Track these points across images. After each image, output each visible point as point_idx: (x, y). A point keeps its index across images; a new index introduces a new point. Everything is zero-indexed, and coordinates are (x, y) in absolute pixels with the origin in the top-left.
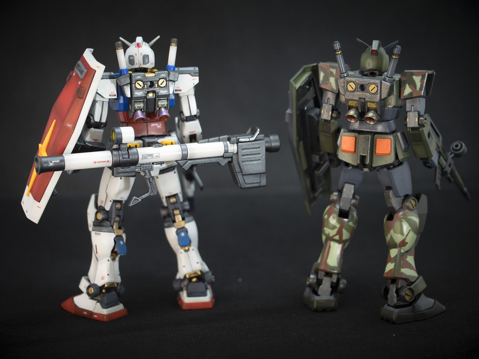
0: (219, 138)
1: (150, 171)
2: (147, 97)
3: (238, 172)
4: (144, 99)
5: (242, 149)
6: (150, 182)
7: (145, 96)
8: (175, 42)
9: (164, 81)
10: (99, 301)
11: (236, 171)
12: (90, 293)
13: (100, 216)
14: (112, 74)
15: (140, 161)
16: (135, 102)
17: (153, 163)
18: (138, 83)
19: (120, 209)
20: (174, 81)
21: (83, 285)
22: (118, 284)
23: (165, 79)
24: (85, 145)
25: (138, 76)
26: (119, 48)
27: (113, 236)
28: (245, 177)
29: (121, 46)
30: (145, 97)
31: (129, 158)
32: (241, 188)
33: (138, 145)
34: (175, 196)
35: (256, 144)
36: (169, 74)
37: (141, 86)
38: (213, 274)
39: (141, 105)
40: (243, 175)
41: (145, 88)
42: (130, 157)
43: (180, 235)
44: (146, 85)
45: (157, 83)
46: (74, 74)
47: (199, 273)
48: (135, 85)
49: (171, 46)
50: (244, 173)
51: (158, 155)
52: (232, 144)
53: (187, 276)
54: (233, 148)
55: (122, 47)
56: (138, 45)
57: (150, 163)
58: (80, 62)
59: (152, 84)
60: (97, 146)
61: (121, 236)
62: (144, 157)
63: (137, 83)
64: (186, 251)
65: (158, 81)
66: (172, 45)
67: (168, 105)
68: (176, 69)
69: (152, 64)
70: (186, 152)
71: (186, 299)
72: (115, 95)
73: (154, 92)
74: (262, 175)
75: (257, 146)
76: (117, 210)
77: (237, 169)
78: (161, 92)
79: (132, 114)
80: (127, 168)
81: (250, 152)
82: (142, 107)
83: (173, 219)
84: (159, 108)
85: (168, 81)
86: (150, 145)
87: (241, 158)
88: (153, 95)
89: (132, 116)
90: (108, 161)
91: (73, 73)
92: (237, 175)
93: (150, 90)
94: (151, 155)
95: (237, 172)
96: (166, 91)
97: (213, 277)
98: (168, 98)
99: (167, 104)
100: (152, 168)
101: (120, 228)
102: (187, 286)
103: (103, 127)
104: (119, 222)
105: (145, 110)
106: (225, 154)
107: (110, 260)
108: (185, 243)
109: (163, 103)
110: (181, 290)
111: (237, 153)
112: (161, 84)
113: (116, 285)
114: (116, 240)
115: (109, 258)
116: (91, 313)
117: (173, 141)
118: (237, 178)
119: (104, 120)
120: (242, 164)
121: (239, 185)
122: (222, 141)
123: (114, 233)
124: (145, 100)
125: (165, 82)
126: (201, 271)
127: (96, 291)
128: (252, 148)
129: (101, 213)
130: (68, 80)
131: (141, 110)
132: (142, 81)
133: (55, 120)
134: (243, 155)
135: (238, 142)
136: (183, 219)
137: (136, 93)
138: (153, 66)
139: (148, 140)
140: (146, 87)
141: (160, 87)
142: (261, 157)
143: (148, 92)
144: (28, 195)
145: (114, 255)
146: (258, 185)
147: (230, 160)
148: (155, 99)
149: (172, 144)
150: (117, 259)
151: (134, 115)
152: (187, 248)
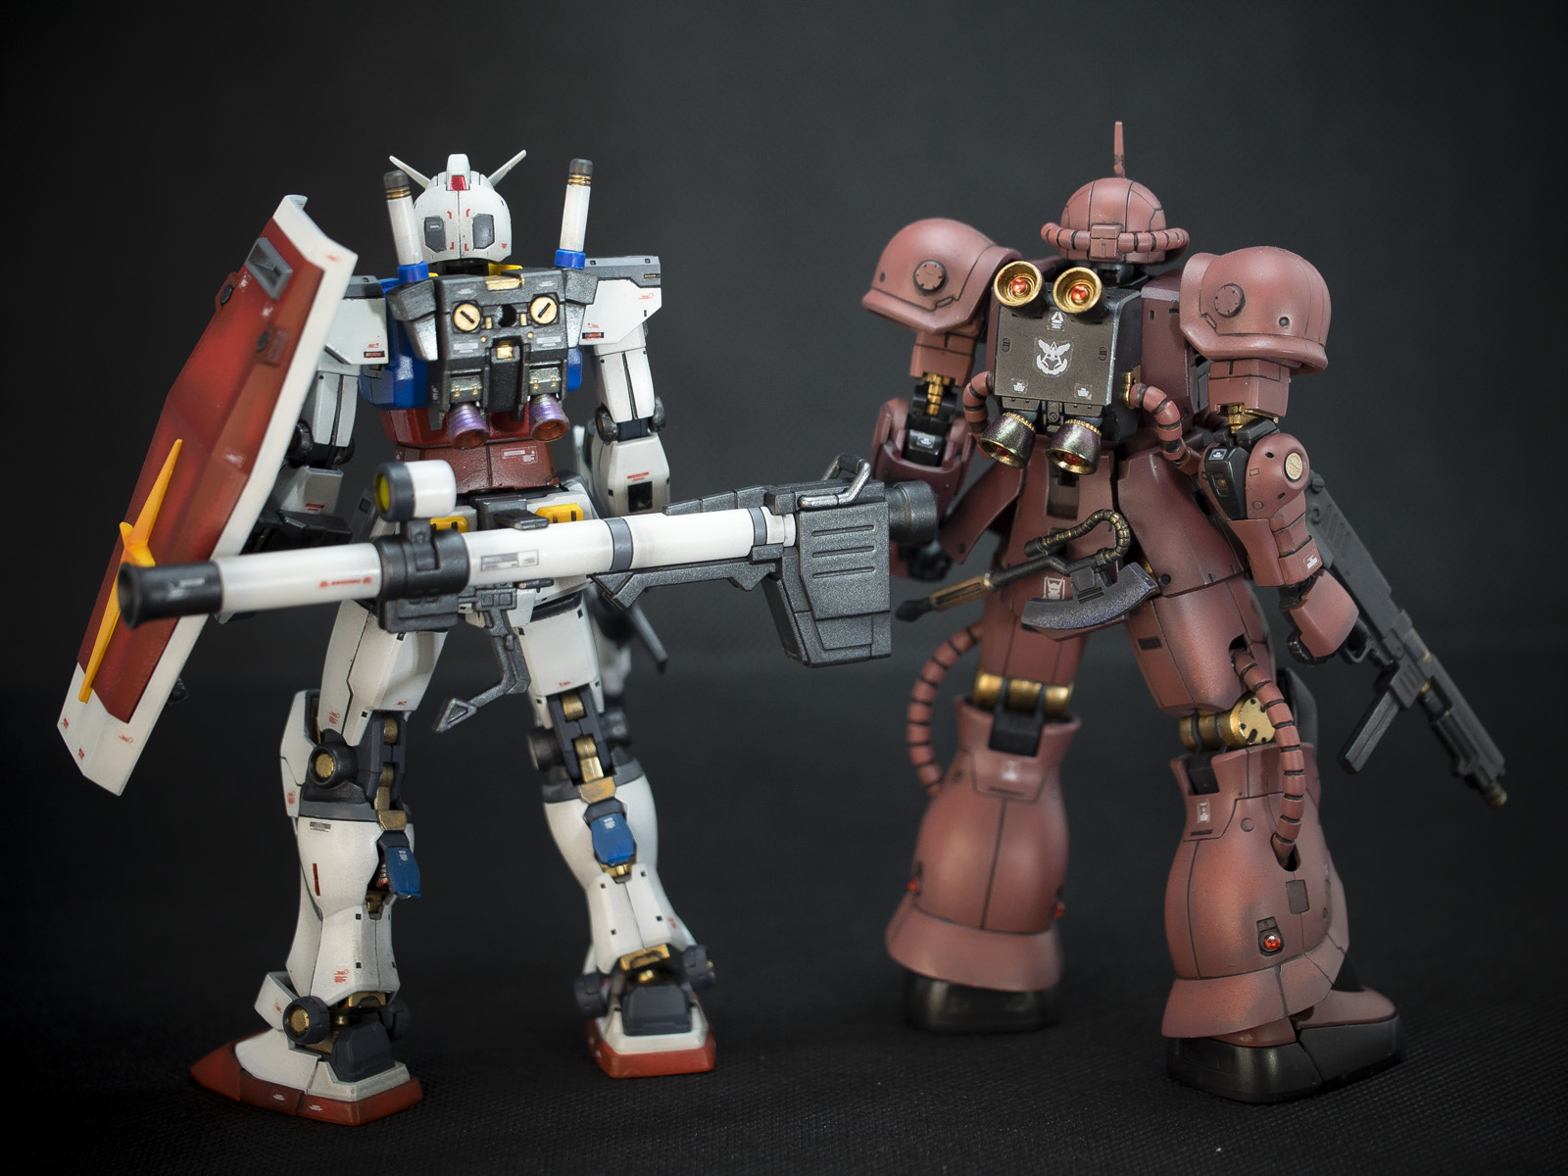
0: (736, 497)
1: (506, 610)
2: (494, 360)
3: (797, 612)
4: (484, 366)
5: (814, 533)
6: (506, 648)
7: (486, 356)
8: (585, 171)
9: (549, 305)
10: (327, 1053)
11: (791, 608)
12: (297, 1028)
13: (328, 767)
14: (372, 280)
15: (475, 579)
16: (453, 376)
17: (516, 585)
18: (462, 313)
19: (395, 743)
20: (584, 305)
21: (271, 1000)
22: (388, 996)
23: (552, 295)
24: (281, 523)
25: (462, 287)
26: (399, 192)
27: (372, 832)
28: (820, 626)
29: (403, 186)
30: (487, 360)
31: (437, 566)
32: (808, 664)
33: (462, 523)
34: (580, 692)
35: (858, 514)
36: (565, 280)
37: (472, 321)
38: (709, 957)
39: (474, 387)
40: (816, 620)
41: (485, 329)
42: (443, 564)
43: (602, 825)
44: (489, 320)
45: (525, 311)
46: (244, 283)
47: (666, 954)
48: (453, 319)
49: (572, 183)
50: (818, 614)
51: (533, 555)
52: (778, 515)
53: (625, 966)
54: (782, 530)
55: (405, 191)
56: (458, 184)
57: (504, 585)
58: (263, 242)
59: (510, 316)
60: (322, 528)
61: (402, 833)
62: (489, 564)
63: (459, 311)
64: (618, 879)
65: (529, 305)
66: (576, 181)
67: (564, 386)
68: (587, 262)
69: (504, 246)
70: (624, 546)
71: (621, 1042)
72: (382, 354)
73: (515, 341)
74: (879, 619)
75: (862, 522)
76: (386, 743)
77: (797, 602)
78: (540, 341)
79: (441, 419)
80: (430, 602)
81: (841, 541)
82: (475, 393)
83: (575, 771)
84: (533, 397)
85: (562, 303)
86: (502, 521)
87: (809, 564)
88: (513, 352)
89: (441, 425)
90: (367, 580)
91: (239, 280)
92: (795, 618)
93: (501, 336)
94: (512, 557)
95: (795, 609)
96: (558, 339)
97: (710, 964)
98: (562, 361)
99: (560, 383)
100: (514, 599)
101: (394, 806)
102: (621, 997)
103: (340, 463)
104: (392, 786)
105: (486, 404)
106: (755, 549)
107: (365, 916)
108: (615, 853)
109: (544, 378)
110: (604, 1011)
111: (797, 545)
112: (540, 316)
113: (383, 1001)
114: (384, 847)
115: (360, 911)
116: (298, 1097)
117: (577, 509)
118: (796, 630)
119: (344, 439)
120: (812, 584)
121: (804, 653)
122: (743, 506)
123: (378, 822)
124: (487, 369)
125: (553, 309)
126: (669, 946)
127: (317, 1021)
128: (846, 528)
129: (330, 755)
130: (222, 304)
131: (472, 403)
132: (475, 304)
133: (179, 441)
134: (815, 554)
135: (798, 509)
136: (608, 771)
137: (456, 346)
138: (508, 252)
139: (493, 506)
140: (489, 326)
141: (537, 323)
142: (874, 557)
143: (497, 343)
144: (85, 699)
145: (376, 897)
146: (864, 653)
147: (772, 568)
148: (520, 364)
149: (574, 517)
150: (387, 910)
151: (450, 421)
152: (621, 870)
